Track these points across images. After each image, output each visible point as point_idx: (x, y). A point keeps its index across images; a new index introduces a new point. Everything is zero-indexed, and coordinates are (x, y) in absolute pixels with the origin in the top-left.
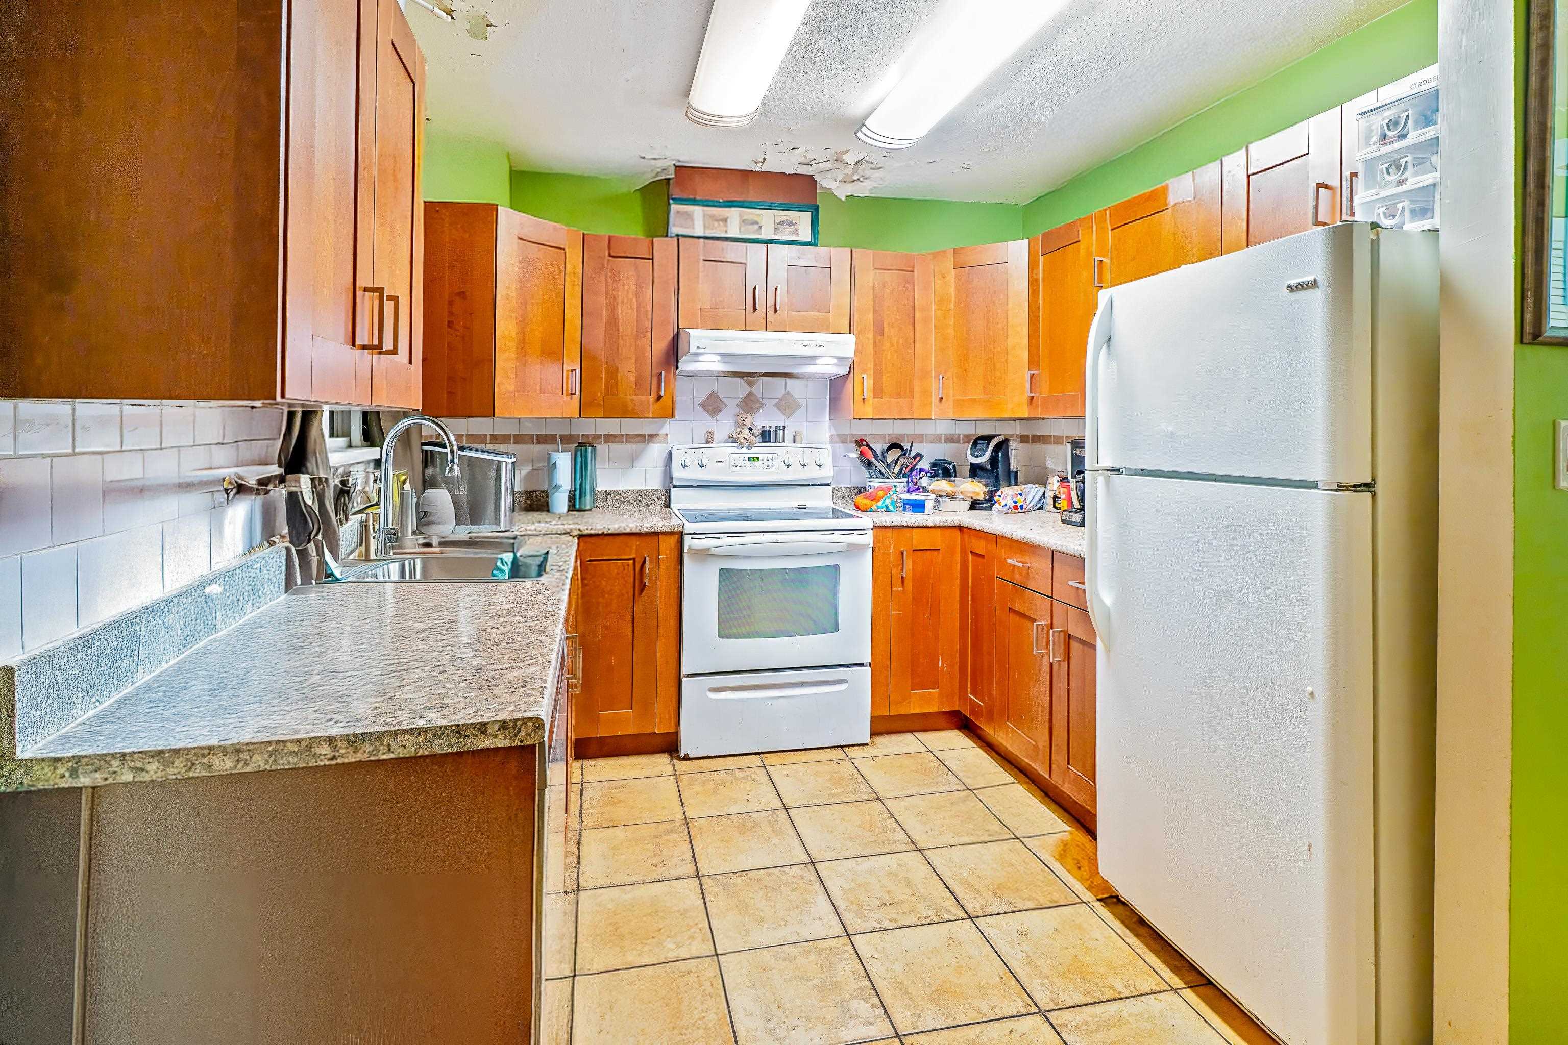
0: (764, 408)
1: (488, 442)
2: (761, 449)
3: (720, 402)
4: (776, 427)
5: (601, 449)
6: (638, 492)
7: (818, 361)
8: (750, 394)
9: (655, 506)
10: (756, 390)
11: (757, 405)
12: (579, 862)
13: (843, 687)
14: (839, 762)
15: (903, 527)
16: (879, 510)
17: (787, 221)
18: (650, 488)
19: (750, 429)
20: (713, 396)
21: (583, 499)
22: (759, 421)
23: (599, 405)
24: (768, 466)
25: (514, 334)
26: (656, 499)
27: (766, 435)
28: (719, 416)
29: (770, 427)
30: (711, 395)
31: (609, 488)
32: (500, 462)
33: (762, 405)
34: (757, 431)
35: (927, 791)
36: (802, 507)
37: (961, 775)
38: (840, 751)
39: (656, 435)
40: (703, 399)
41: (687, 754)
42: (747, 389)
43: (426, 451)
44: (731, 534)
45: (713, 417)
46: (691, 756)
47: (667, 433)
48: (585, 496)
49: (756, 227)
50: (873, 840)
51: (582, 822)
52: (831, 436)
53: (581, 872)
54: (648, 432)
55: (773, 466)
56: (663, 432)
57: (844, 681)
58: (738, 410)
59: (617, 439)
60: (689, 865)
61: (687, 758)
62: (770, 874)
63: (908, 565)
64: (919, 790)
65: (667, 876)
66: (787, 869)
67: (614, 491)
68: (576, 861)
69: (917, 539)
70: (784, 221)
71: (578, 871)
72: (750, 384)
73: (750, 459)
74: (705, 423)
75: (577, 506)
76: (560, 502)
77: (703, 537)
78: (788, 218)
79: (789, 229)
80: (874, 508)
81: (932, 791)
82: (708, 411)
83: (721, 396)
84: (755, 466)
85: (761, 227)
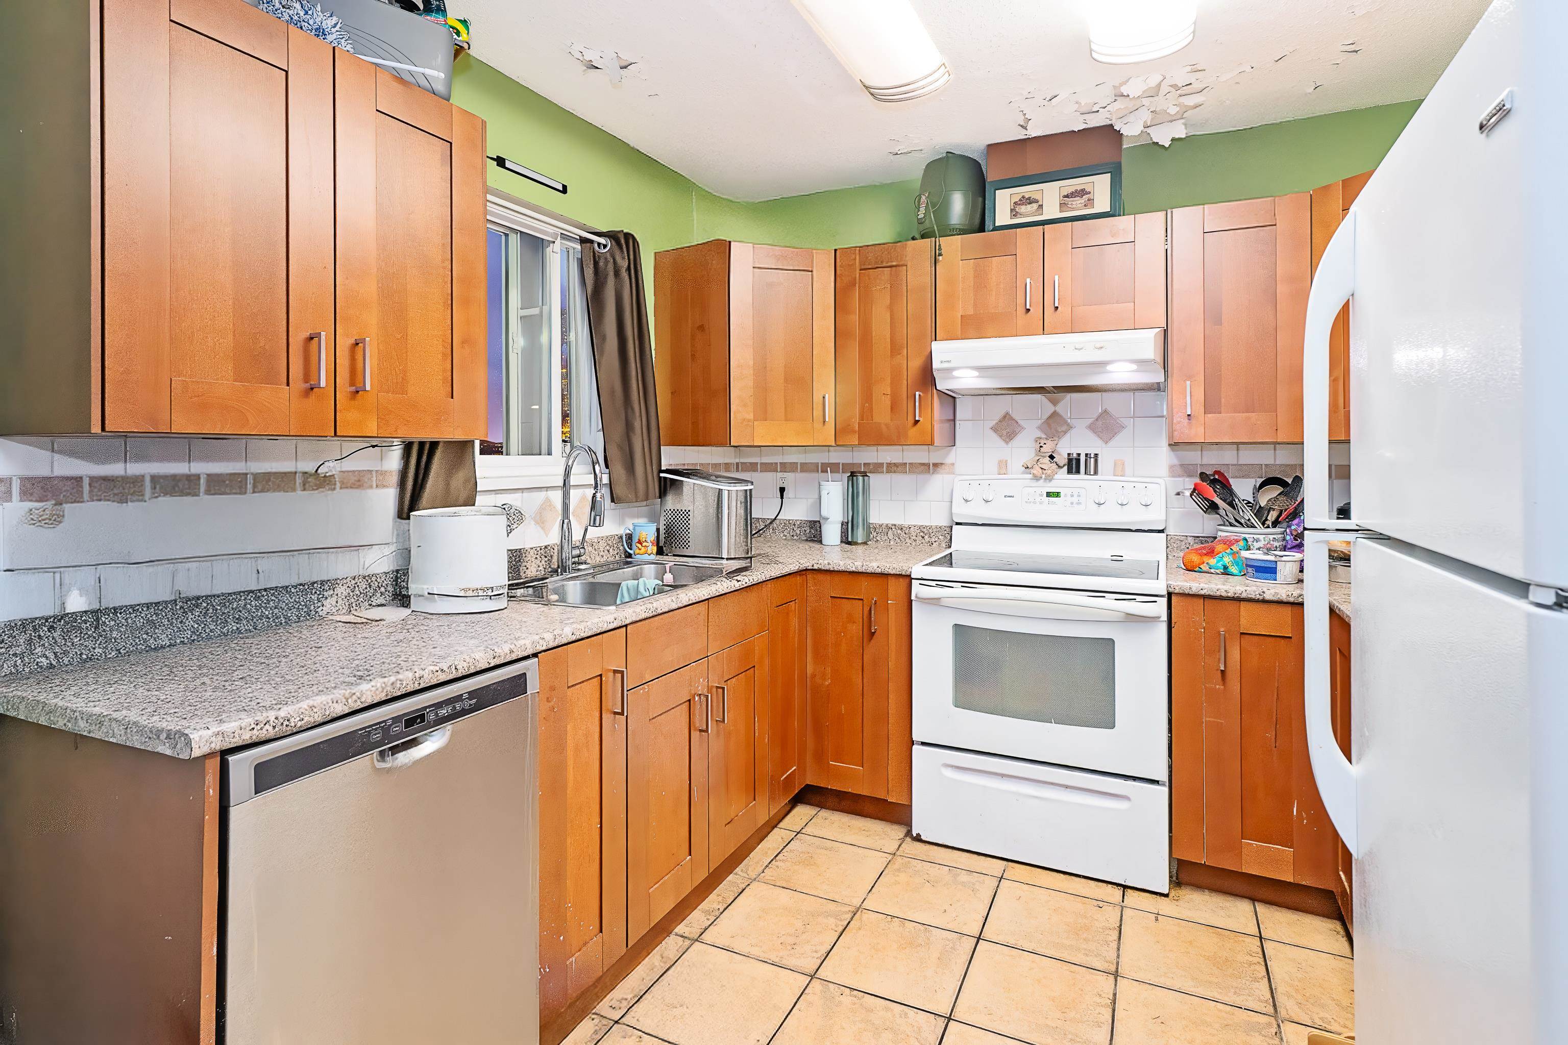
0: (1073, 431)
1: (779, 470)
2: (1063, 480)
3: (1015, 424)
4: (1086, 455)
5: (875, 480)
6: (921, 528)
7: (1109, 368)
8: (1054, 415)
9: (940, 544)
10: (1060, 408)
11: (1064, 428)
12: (722, 913)
13: (1122, 805)
14: (1101, 904)
15: (1221, 598)
16: (1212, 571)
17: (1076, 191)
18: (934, 524)
19: (1052, 457)
20: (1007, 417)
21: (855, 532)
22: (1065, 448)
23: (854, 432)
24: (1072, 503)
25: (751, 363)
26: (940, 537)
27: (1073, 465)
28: (1015, 442)
29: (1079, 455)
30: (1005, 417)
31: (890, 522)
32: (720, 491)
33: (1070, 427)
34: (1062, 459)
35: (1201, 991)
36: (1117, 559)
37: (1280, 990)
38: (1118, 892)
39: (942, 464)
40: (994, 422)
41: (918, 835)
42: (1050, 409)
43: (665, 478)
44: (966, 584)
45: (1007, 443)
46: (923, 838)
47: (954, 462)
48: (857, 529)
49: (1035, 206)
50: (1054, 1025)
51: (763, 872)
52: (1172, 467)
53: (715, 923)
54: (932, 461)
55: (1079, 503)
56: (949, 460)
57: (1127, 798)
58: (1039, 434)
59: (900, 469)
60: (815, 959)
61: (918, 839)
62: (887, 1009)
63: (1235, 654)
64: (1188, 986)
65: (785, 962)
66: (911, 1012)
67: (895, 525)
68: (721, 910)
69: (1248, 619)
70: (1072, 193)
71: (715, 920)
72: (1054, 402)
73: (1049, 494)
74: (996, 448)
75: (850, 540)
76: (832, 533)
77: (934, 583)
78: (1079, 188)
79: (1079, 201)
80: (1204, 567)
81: (1208, 994)
82: (1001, 436)
83: (1016, 418)
84: (1054, 503)
85: (1041, 206)
